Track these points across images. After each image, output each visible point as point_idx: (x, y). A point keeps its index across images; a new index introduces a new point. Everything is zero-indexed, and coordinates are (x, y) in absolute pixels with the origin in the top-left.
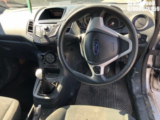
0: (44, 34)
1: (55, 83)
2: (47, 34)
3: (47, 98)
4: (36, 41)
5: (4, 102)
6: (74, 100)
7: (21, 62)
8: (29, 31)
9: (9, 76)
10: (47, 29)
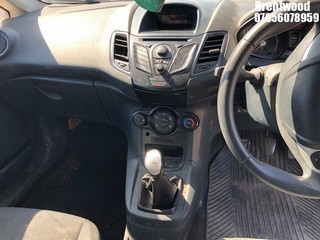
0: (159, 66)
1: (175, 182)
2: (165, 66)
3: (163, 218)
4: (140, 82)
5: (61, 225)
6: (203, 216)
7: (72, 124)
8: (116, 57)
9: (47, 156)
10: (164, 55)
